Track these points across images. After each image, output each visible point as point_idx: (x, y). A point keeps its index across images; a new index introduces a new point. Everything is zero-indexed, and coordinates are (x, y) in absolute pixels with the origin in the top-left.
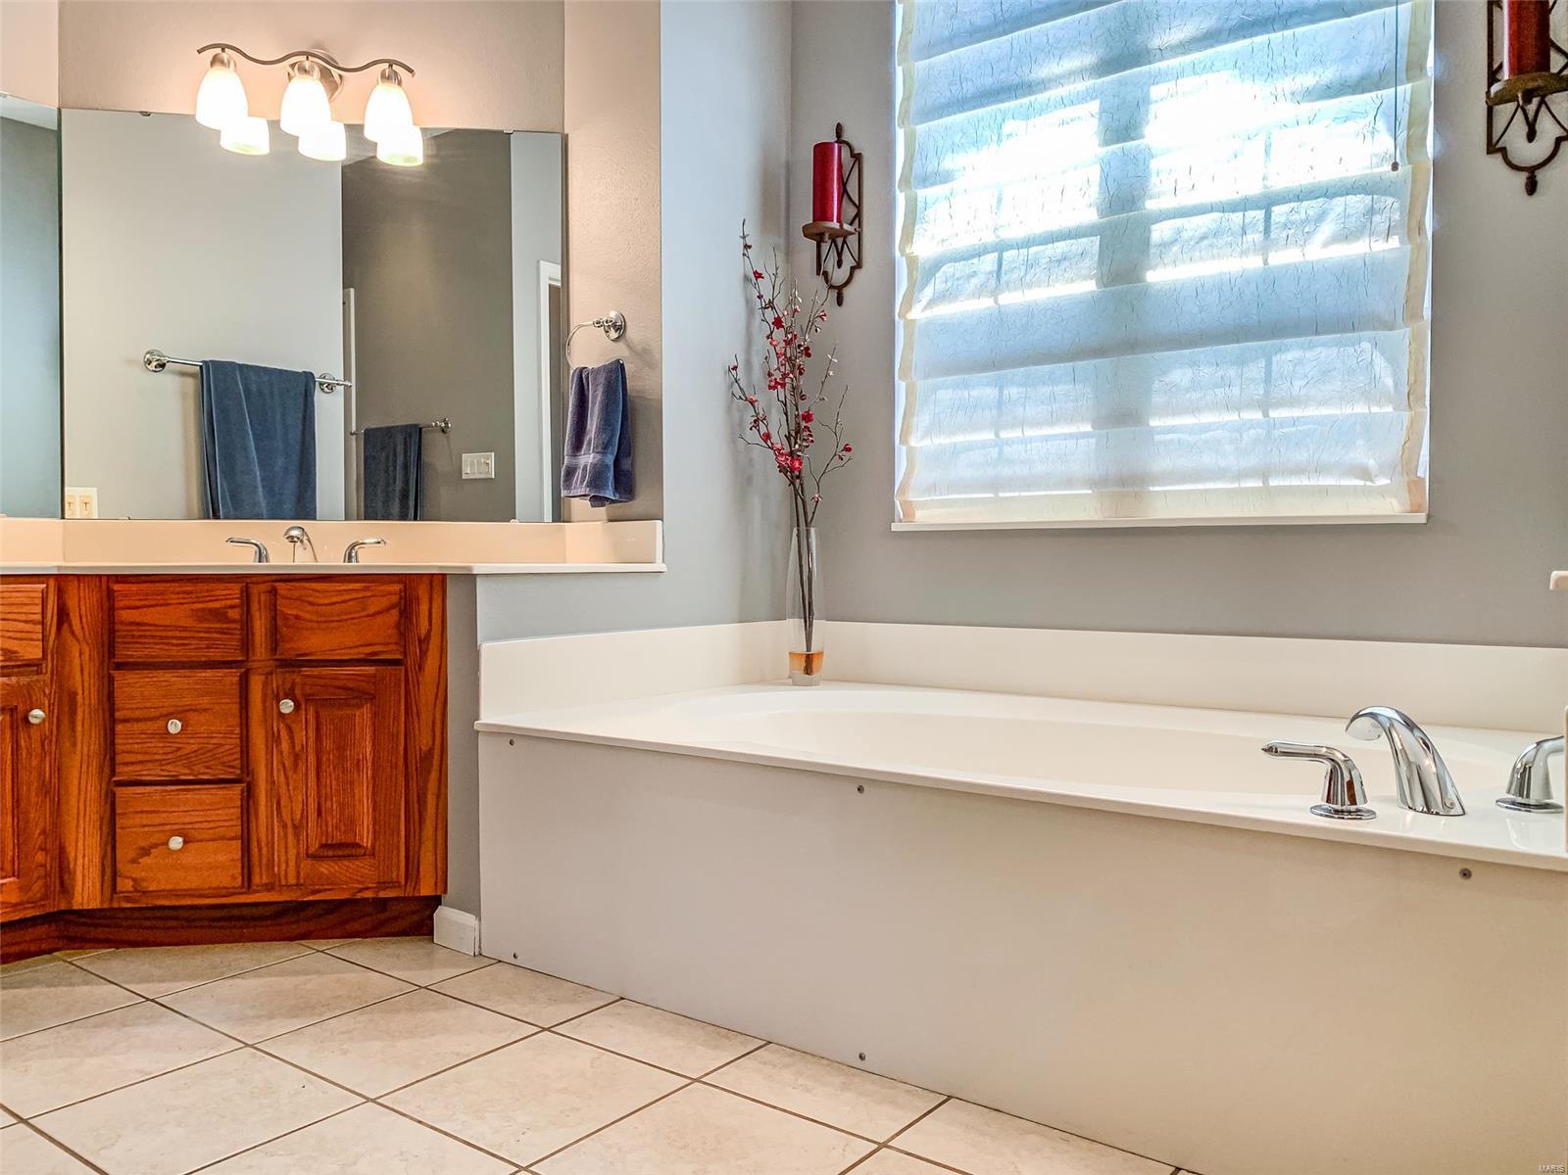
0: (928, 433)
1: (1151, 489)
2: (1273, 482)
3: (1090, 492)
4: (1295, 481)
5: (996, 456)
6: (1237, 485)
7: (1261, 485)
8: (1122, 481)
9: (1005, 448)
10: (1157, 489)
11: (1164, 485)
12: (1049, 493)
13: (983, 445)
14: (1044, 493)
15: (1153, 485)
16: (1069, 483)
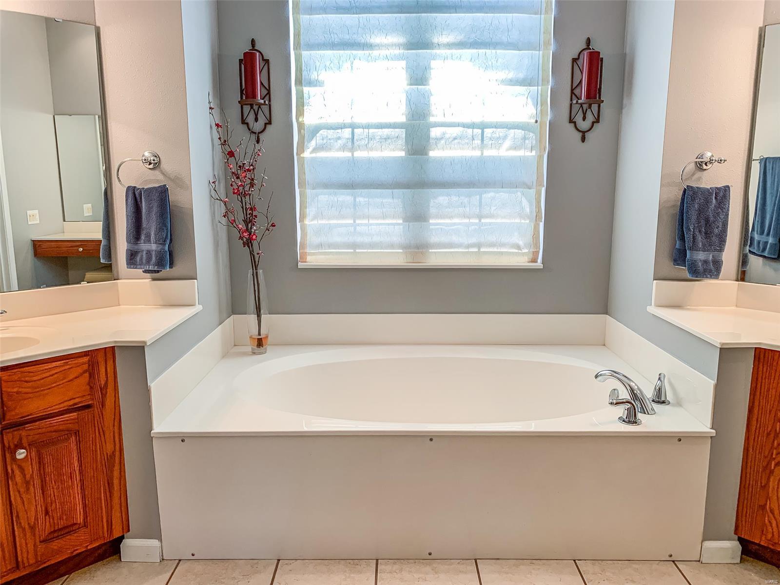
0: (315, 218)
1: (430, 251)
2: (482, 250)
3: (401, 251)
4: (491, 250)
5: (353, 231)
6: (467, 250)
7: (477, 250)
8: (418, 247)
9: (357, 227)
10: (433, 251)
11: (437, 249)
12: (382, 251)
13: (346, 225)
14: (379, 251)
15: (431, 249)
16: (392, 246)
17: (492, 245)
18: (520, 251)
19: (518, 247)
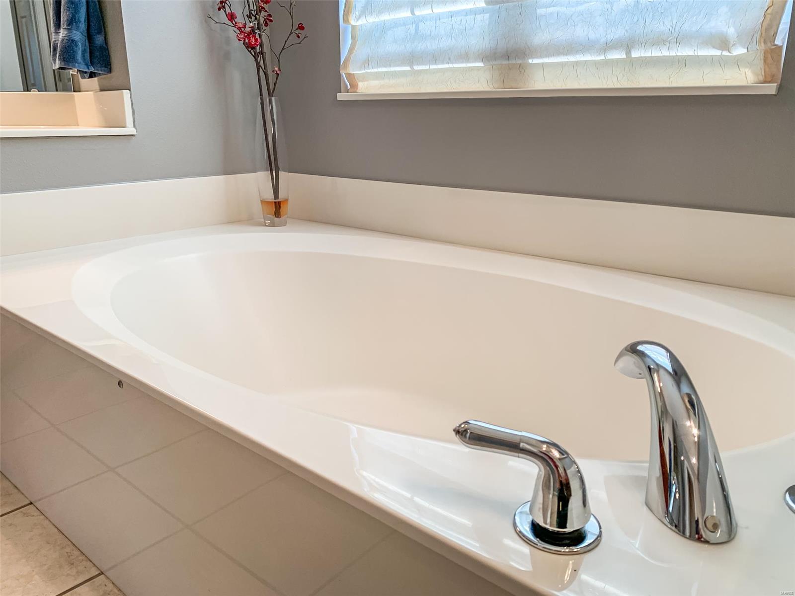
1: (530, 61)
2: (635, 54)
3: (483, 65)
4: (655, 53)
5: (413, 32)
6: (602, 57)
7: (624, 56)
8: (507, 55)
9: (420, 24)
10: (535, 61)
15: (532, 58)
17: (660, 41)
18: (725, 53)
19: (724, 43)
